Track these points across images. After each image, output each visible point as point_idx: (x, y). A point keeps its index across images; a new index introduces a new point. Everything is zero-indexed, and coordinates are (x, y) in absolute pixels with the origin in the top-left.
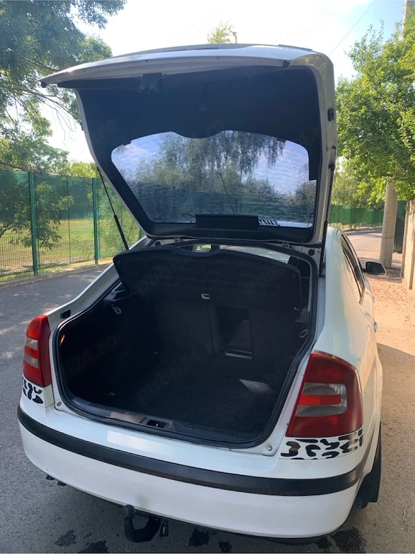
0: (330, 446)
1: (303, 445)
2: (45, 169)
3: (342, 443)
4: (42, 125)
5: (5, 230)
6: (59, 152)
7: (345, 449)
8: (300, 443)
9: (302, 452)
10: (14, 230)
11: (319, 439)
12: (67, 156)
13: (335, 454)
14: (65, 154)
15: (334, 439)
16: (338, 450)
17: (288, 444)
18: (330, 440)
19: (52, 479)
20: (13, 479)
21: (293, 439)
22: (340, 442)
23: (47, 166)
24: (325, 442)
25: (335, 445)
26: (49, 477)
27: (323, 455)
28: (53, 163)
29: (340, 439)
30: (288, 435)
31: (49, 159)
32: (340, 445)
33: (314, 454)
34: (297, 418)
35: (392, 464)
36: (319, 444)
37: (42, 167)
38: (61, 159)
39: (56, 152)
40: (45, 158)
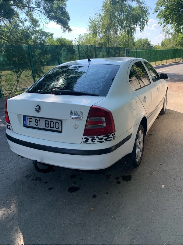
0: (100, 139)
1: (90, 139)
2: (44, 43)
3: (105, 138)
4: (35, 22)
5: (22, 71)
6: (49, 34)
7: (106, 140)
8: (89, 138)
9: (90, 141)
10: (26, 71)
11: (95, 136)
12: (53, 36)
13: (102, 142)
14: (52, 35)
15: (102, 137)
16: (103, 140)
17: (85, 138)
18: (100, 137)
19: (20, 156)
20: (14, 159)
21: (86, 137)
22: (104, 137)
23: (44, 41)
24: (98, 138)
25: (102, 139)
26: (19, 155)
27: (97, 142)
28: (47, 39)
29: (103, 136)
30: (84, 135)
31: (45, 38)
32: (104, 139)
33: (94, 142)
34: (87, 129)
35: (156, 154)
36: (96, 138)
37: (43, 42)
38: (50, 37)
39: (48, 34)
40: (43, 38)
